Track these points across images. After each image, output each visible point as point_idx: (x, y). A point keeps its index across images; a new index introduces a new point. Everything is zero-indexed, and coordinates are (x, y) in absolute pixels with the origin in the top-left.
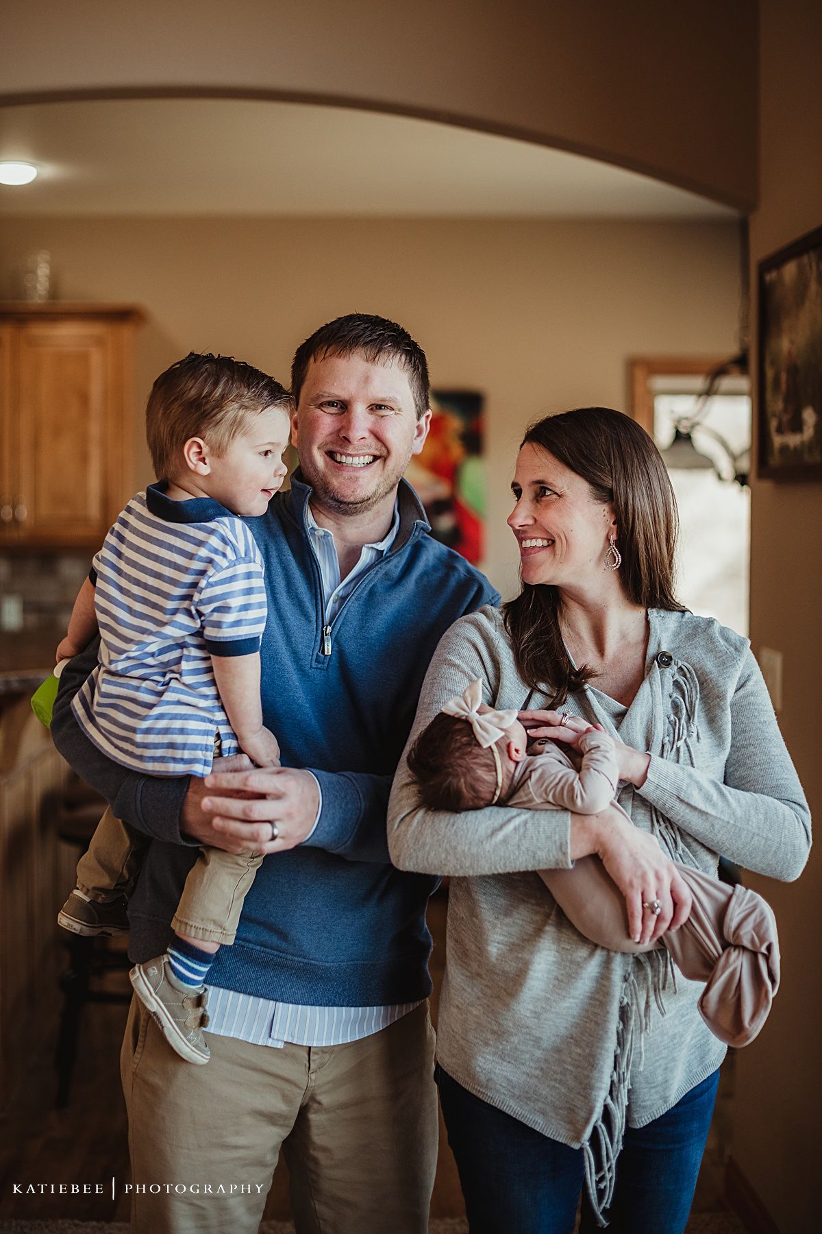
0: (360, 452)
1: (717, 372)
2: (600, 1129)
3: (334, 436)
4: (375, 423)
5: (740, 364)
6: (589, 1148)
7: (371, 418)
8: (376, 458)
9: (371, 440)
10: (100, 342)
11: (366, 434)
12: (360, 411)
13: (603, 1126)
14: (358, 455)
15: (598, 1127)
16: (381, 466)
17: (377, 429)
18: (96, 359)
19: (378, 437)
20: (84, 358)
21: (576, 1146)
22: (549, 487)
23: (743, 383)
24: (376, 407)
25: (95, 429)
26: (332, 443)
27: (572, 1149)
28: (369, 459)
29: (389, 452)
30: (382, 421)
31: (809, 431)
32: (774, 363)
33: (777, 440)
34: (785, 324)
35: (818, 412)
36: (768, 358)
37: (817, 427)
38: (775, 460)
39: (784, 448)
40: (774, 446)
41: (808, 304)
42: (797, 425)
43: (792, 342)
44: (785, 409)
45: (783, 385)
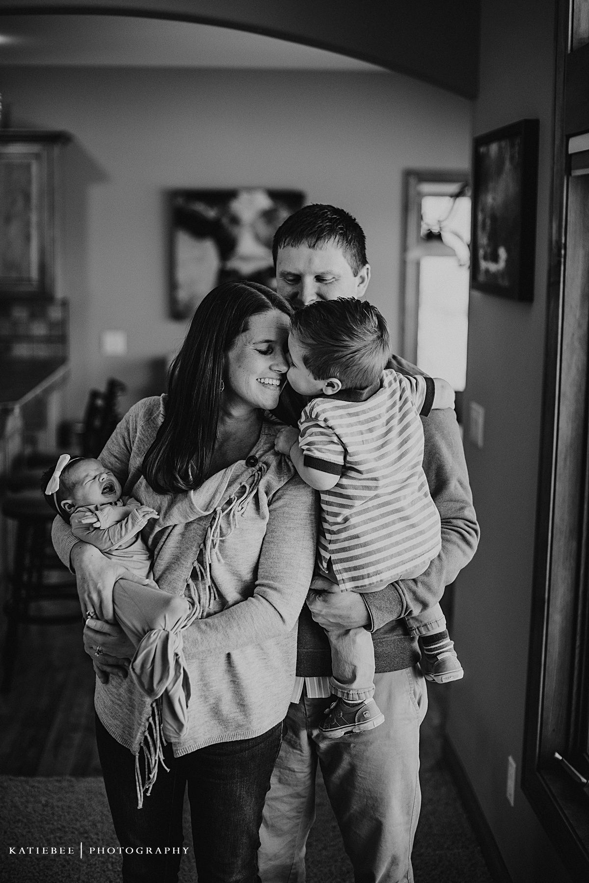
4: (320, 288)
10: (38, 156)
12: (310, 281)
17: (322, 293)
18: (35, 168)
20: (27, 168)
25: (34, 218)
31: (502, 265)
32: (483, 210)
33: (484, 265)
34: (491, 185)
35: (508, 251)
36: (480, 207)
37: (508, 261)
38: (481, 278)
39: (487, 271)
40: (481, 268)
41: (504, 176)
42: (495, 258)
43: (494, 199)
44: (488, 245)
45: (488, 228)
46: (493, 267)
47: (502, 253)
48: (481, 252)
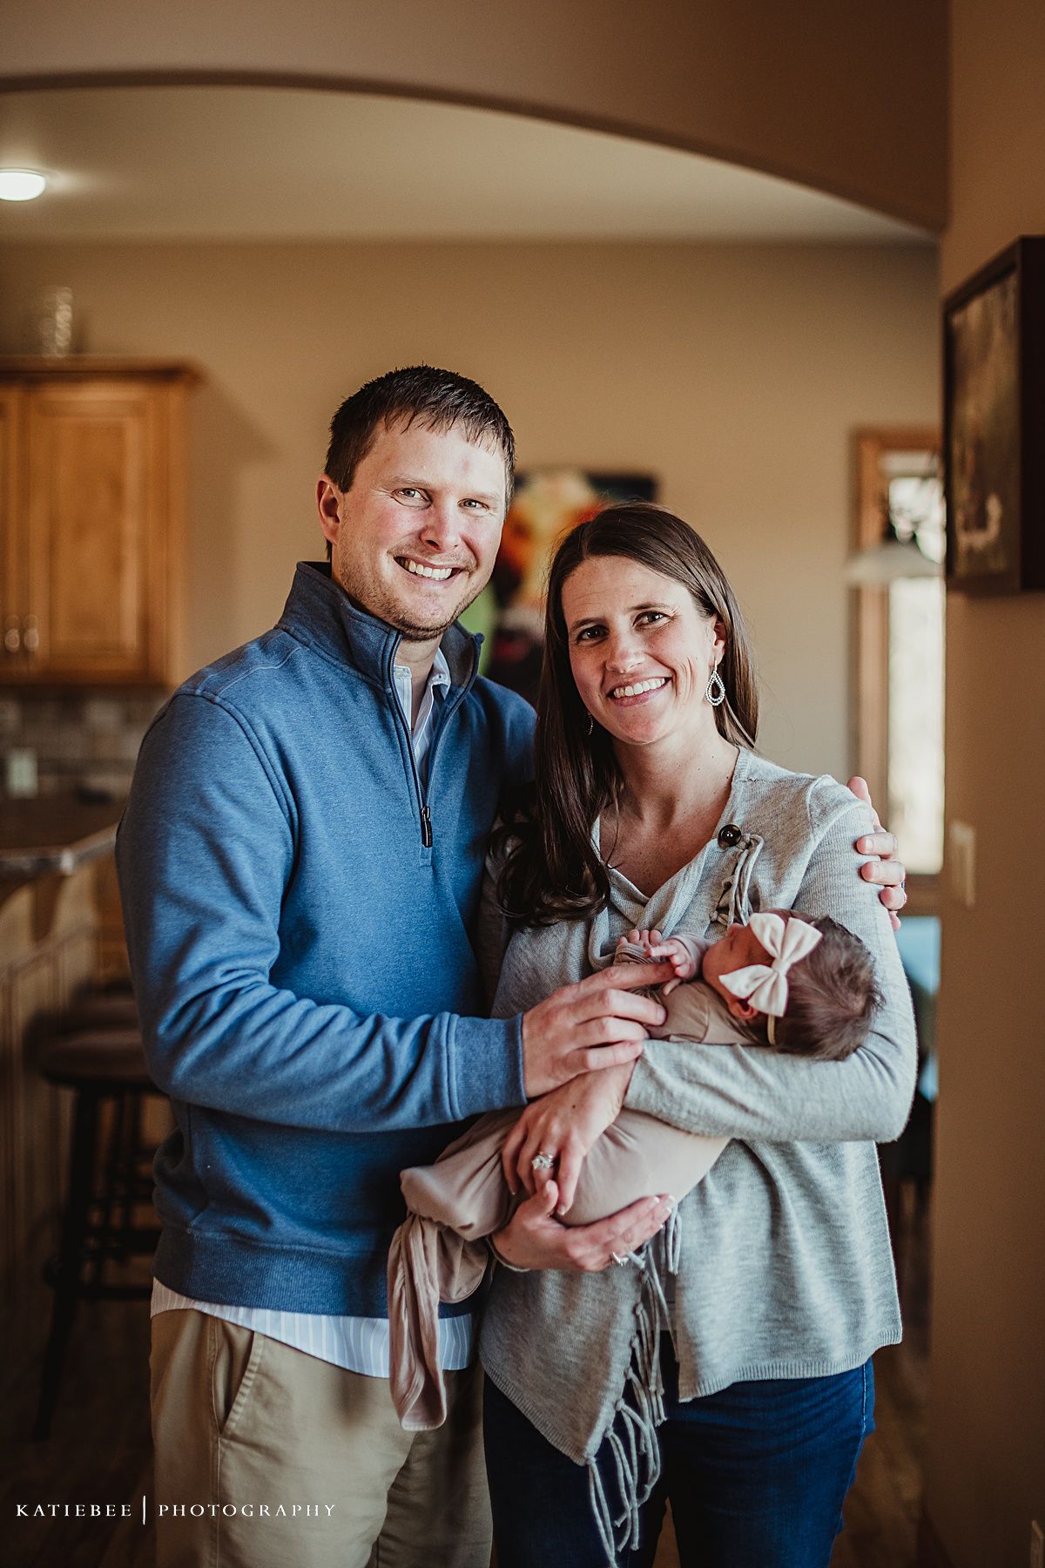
2: (612, 1442)
3: (413, 538)
4: (468, 526)
6: (595, 1466)
7: (463, 519)
8: (457, 571)
9: (460, 548)
10: (138, 410)
13: (617, 1438)
15: (610, 1439)
16: (465, 583)
18: (133, 434)
19: (469, 545)
20: (117, 432)
21: (581, 1463)
22: (658, 609)
25: (131, 527)
26: (410, 546)
27: (576, 1464)
30: (477, 524)
31: (994, 528)
32: (960, 436)
33: (964, 543)
35: (1003, 500)
36: (955, 430)
37: (1002, 522)
38: (962, 568)
39: (970, 551)
40: (960, 551)
41: (992, 358)
42: (983, 522)
44: (972, 501)
45: (969, 467)
46: (979, 540)
47: (994, 507)
48: (960, 519)
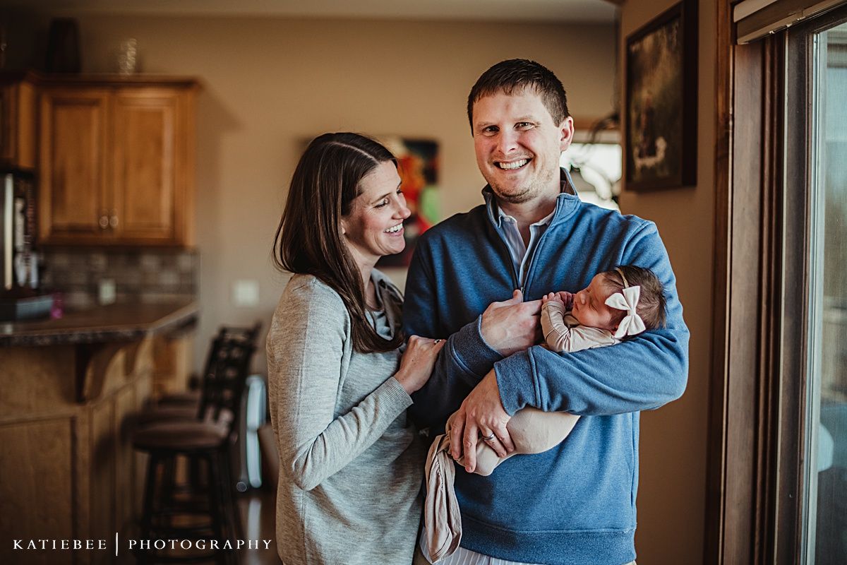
0: (514, 159)
1: (599, 127)
4: (520, 137)
5: (615, 118)
7: (517, 133)
8: (528, 160)
9: (521, 150)
10: (171, 103)
11: (516, 146)
12: (508, 130)
14: (514, 161)
16: (532, 167)
17: (522, 141)
18: (168, 115)
19: (523, 146)
20: (160, 115)
23: (616, 136)
24: (520, 125)
26: (495, 156)
28: (524, 162)
29: (535, 155)
30: (526, 135)
31: (661, 155)
32: (637, 108)
33: (639, 163)
34: (645, 80)
35: (667, 140)
36: (633, 105)
37: (667, 151)
38: (637, 177)
39: (644, 168)
40: (637, 167)
41: (661, 65)
42: (652, 151)
43: (649, 92)
44: (645, 141)
45: (643, 124)
46: (650, 162)
47: (661, 144)
48: (636, 151)
